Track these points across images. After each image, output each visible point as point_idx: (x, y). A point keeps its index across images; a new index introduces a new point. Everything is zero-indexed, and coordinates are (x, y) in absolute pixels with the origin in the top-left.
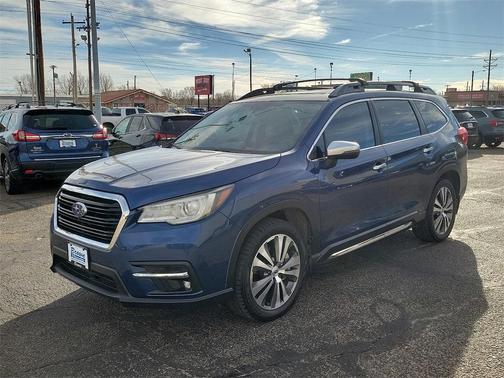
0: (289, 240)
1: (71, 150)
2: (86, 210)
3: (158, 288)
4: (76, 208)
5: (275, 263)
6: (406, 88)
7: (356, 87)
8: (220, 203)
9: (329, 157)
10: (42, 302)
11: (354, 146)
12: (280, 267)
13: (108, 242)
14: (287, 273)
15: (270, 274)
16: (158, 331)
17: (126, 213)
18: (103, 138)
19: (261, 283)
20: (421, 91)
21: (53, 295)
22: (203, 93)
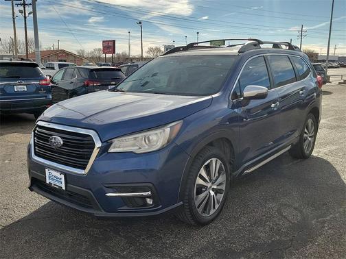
0: (219, 162)
1: (23, 93)
2: (62, 142)
3: (126, 205)
4: (53, 141)
5: (210, 180)
6: (284, 47)
7: (255, 45)
8: (174, 135)
9: (245, 98)
10: (20, 214)
11: (263, 89)
12: (213, 183)
13: (84, 168)
14: (219, 187)
15: (206, 189)
16: (120, 236)
17: (98, 144)
18: (47, 84)
19: (202, 196)
20: (294, 50)
21: (28, 208)
22: (108, 53)
